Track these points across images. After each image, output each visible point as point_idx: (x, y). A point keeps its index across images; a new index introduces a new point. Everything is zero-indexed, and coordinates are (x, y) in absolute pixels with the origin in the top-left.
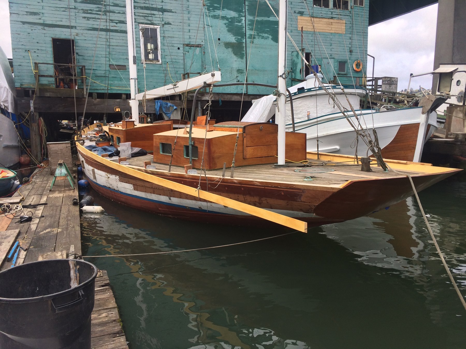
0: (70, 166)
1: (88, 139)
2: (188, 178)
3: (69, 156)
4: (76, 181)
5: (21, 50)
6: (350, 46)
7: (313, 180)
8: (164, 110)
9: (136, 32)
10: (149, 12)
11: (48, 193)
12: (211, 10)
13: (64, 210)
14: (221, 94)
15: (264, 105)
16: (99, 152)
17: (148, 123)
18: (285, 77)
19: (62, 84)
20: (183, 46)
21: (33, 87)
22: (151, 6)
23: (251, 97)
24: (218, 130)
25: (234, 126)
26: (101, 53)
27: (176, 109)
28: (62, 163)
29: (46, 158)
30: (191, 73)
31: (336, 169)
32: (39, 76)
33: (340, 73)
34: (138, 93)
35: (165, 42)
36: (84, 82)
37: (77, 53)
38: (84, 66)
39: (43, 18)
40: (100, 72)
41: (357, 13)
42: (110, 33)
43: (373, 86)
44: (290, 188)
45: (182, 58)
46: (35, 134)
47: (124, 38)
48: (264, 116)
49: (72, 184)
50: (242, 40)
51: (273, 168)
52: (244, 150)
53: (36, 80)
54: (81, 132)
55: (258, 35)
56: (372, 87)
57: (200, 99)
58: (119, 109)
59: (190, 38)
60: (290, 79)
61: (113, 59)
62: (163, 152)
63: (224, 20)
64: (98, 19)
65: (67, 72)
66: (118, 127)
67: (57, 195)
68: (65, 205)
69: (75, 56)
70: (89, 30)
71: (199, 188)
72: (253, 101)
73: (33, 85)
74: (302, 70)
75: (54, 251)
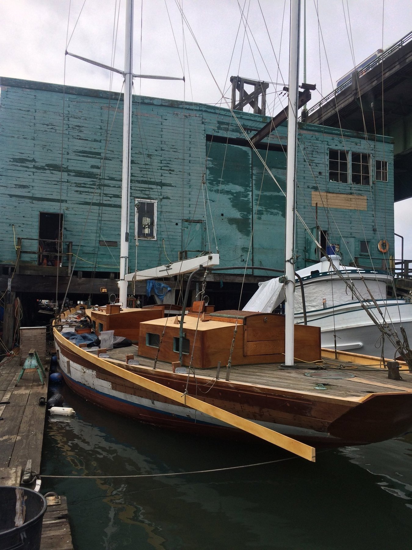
0: (43, 355)
1: (68, 324)
2: (176, 379)
3: (43, 344)
4: (47, 374)
5: (4, 224)
6: (373, 224)
7: (326, 390)
8: (156, 291)
9: (131, 206)
10: (146, 186)
11: (13, 388)
12: (214, 184)
13: (28, 412)
14: (222, 275)
15: (272, 288)
16: (77, 340)
17: (137, 307)
18: (293, 262)
19: (45, 261)
20: (181, 222)
21: (13, 264)
22: (149, 180)
23: (258, 278)
24: (215, 320)
25: (233, 316)
26: (92, 228)
27: (170, 291)
28: (33, 352)
29: (17, 344)
30: (189, 251)
31: (357, 374)
32: (21, 252)
33: (362, 253)
34: (128, 273)
35: (162, 217)
36: (70, 259)
37: (65, 228)
38: (72, 242)
39: (33, 191)
40: (88, 248)
41: (380, 188)
42: (103, 207)
43: (404, 269)
44: (297, 399)
45: (180, 234)
46: (9, 316)
47: (117, 213)
48: (272, 302)
49: (41, 378)
50: (248, 216)
51: (279, 369)
52: (245, 346)
53: (17, 256)
54: (60, 316)
55: (267, 211)
56: (402, 271)
57: (198, 280)
58: (106, 290)
59: (190, 213)
60: (303, 259)
61: (103, 235)
62: (150, 344)
63: (228, 195)
64: (91, 193)
65: (53, 248)
66: (102, 311)
67: (23, 391)
68: (30, 405)
69: (63, 231)
70: (80, 204)
71: (186, 392)
72: (259, 283)
73: (13, 263)
74: (317, 250)
75: (8, 467)
